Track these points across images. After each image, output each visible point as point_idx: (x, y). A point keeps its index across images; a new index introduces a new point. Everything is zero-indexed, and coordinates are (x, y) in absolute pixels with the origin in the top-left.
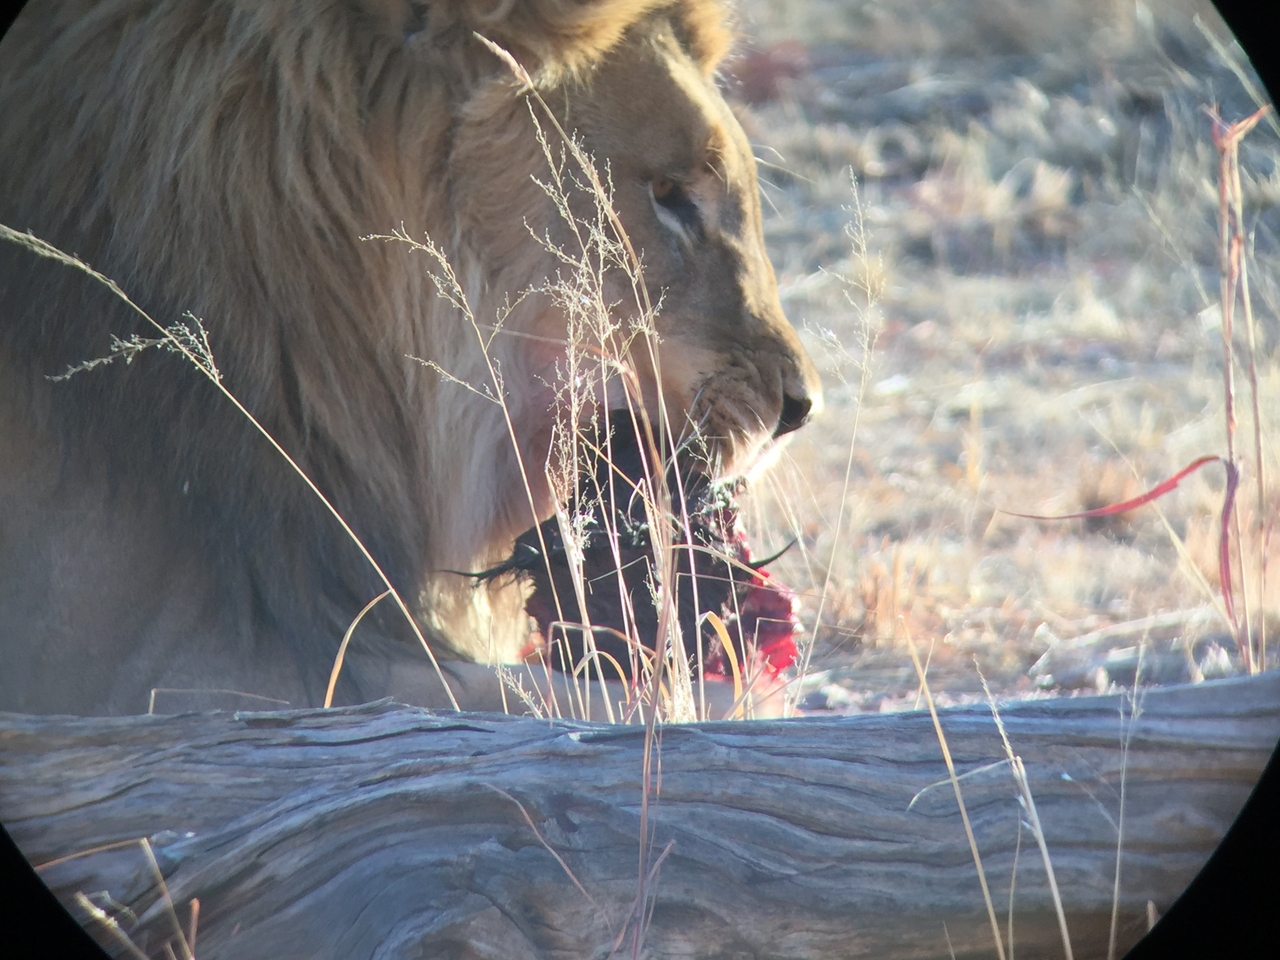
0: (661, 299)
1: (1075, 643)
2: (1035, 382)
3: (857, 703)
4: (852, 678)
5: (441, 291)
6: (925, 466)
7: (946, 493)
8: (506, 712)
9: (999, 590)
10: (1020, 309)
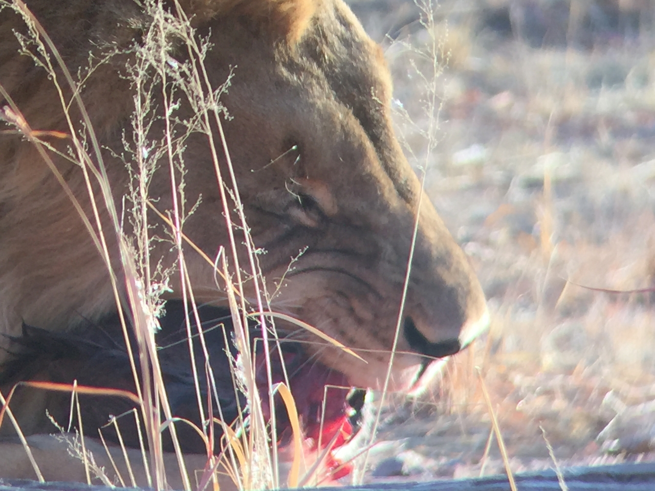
0: (230, 77)
1: (640, 409)
2: (608, 155)
3: (430, 470)
4: (429, 445)
5: (24, 49)
6: (501, 235)
7: (522, 263)
8: (89, 483)
9: (569, 358)
10: (595, 81)
